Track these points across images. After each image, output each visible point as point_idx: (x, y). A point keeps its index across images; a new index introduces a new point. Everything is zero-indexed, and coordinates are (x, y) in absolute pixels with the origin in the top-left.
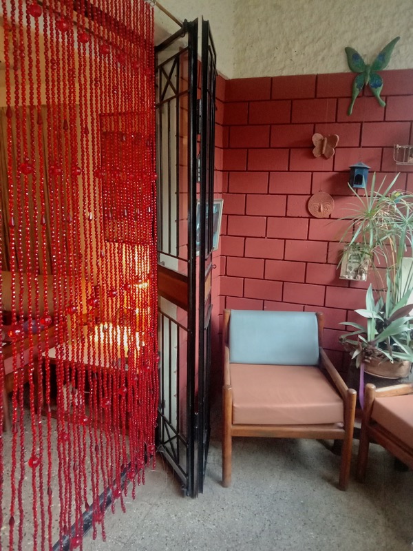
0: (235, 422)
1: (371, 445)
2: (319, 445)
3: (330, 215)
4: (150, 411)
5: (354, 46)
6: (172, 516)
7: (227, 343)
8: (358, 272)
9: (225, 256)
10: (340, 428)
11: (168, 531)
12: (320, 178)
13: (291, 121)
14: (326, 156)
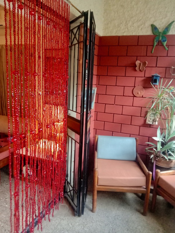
0: (99, 184)
1: (158, 196)
2: (135, 196)
3: (143, 96)
4: (62, 178)
5: (155, 24)
6: (70, 224)
7: (96, 150)
8: (154, 121)
9: (96, 112)
10: (144, 188)
11: (68, 231)
12: (139, 80)
13: (127, 55)
14: (142, 70)
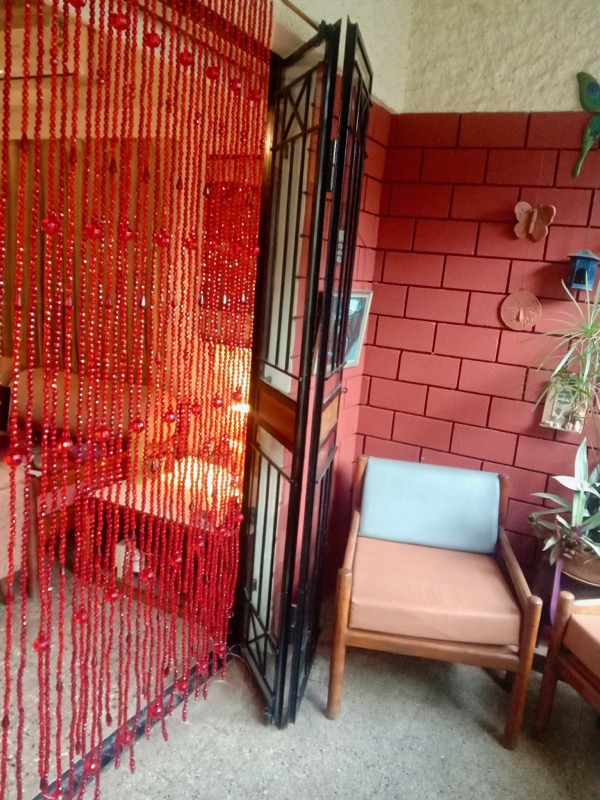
0: (352, 625)
1: (559, 681)
2: (484, 676)
3: (534, 328)
4: (222, 594)
5: (591, 71)
6: (245, 750)
7: (359, 505)
8: (570, 417)
9: (369, 377)
10: (513, 653)
11: (236, 772)
12: (523, 270)
13: (485, 180)
14: (535, 238)
